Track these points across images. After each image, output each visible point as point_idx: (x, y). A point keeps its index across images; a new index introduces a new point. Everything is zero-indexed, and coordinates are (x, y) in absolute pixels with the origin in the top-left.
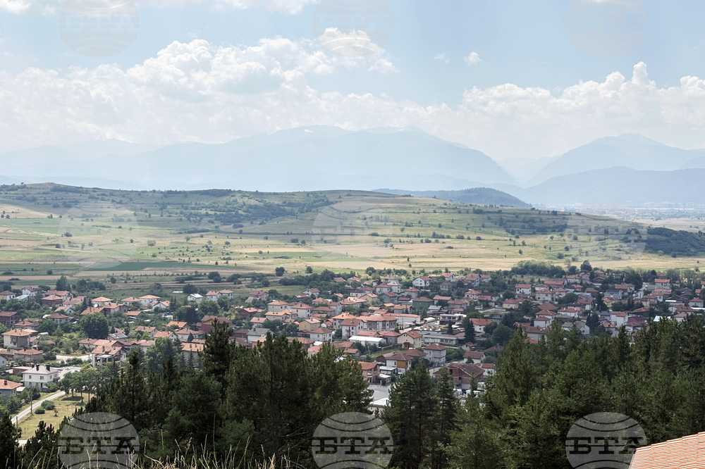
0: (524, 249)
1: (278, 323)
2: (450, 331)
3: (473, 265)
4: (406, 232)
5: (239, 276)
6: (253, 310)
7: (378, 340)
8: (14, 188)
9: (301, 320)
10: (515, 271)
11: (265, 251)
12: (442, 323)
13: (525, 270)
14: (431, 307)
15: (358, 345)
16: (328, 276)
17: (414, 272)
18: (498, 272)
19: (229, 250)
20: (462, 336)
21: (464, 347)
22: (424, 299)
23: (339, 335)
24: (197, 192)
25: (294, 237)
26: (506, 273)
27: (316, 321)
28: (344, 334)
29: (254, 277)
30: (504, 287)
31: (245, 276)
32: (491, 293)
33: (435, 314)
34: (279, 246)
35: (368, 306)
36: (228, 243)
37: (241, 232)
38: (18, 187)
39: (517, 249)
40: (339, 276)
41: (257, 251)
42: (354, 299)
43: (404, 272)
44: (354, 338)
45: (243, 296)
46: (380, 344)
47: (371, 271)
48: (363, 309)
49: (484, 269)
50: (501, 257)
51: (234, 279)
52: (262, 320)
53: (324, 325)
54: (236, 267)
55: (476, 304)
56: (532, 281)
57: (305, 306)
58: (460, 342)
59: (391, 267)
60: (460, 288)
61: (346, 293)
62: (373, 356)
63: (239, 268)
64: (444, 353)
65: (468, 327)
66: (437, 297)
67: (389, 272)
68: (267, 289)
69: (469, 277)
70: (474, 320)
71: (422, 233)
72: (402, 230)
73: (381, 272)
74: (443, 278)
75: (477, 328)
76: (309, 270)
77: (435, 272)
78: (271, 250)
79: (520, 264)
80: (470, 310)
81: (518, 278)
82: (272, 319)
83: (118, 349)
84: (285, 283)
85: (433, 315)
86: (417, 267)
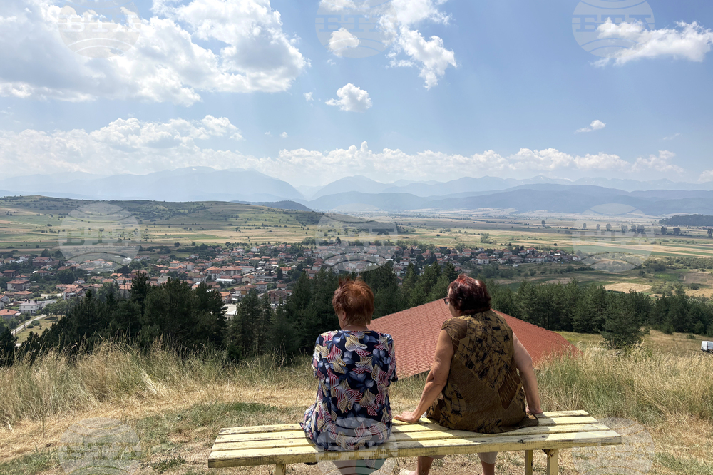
0: (308, 232)
1: (176, 273)
2: (270, 274)
3: (282, 240)
4: (247, 224)
5: (153, 248)
6: (161, 266)
7: (231, 280)
8: (15, 198)
9: (189, 271)
10: (303, 243)
11: (168, 234)
12: (265, 270)
13: (307, 242)
14: (260, 262)
15: (220, 283)
16: (204, 247)
17: (251, 244)
18: (295, 244)
19: (147, 233)
20: (276, 277)
21: (277, 282)
22: (256, 258)
23: (210, 278)
24: (129, 201)
25: (185, 226)
26: (299, 244)
27: (197, 271)
28: (213, 277)
29: (162, 248)
30: (298, 251)
31: (157, 248)
32: (292, 254)
33: (262, 265)
34: (177, 231)
35: (226, 262)
36: (147, 230)
37: (155, 224)
38: (18, 198)
39: (305, 232)
40: (210, 247)
41: (164, 234)
42: (219, 259)
43: (246, 244)
44: (218, 280)
45: (156, 258)
46: (232, 282)
47: (228, 244)
48: (224, 263)
49: (288, 242)
50: (297, 236)
51: (150, 249)
52: (166, 271)
53: (201, 273)
54: (152, 243)
55: (283, 260)
56: (312, 248)
57: (191, 263)
58: (275, 280)
59: (239, 242)
60: (275, 252)
61: (214, 257)
62: (229, 289)
63: (154, 243)
64: (266, 286)
65: (279, 271)
66: (263, 257)
67: (238, 244)
68: (170, 255)
69: (280, 247)
70: (282, 268)
71: (256, 224)
72: (246, 222)
73: (233, 245)
74: (267, 247)
75: (284, 272)
76: (194, 244)
77: (263, 244)
78: (172, 234)
79: (306, 239)
80: (281, 262)
81: (305, 246)
82: (172, 271)
83: (80, 289)
84: (180, 251)
85: (261, 266)
86: (253, 242)
